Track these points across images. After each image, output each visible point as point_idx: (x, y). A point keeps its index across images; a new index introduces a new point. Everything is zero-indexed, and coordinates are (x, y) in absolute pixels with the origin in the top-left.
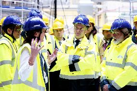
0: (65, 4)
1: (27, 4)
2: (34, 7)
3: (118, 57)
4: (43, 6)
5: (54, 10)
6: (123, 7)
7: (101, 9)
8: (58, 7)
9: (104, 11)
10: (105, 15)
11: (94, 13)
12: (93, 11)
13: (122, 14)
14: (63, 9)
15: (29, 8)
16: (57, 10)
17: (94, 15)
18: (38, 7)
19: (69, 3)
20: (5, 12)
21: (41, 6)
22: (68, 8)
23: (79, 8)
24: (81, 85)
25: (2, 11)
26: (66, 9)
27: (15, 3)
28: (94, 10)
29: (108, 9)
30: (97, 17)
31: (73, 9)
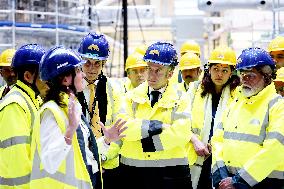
0: (145, 16)
1: (67, 19)
2: (81, 24)
3: (252, 122)
4: (101, 21)
5: (122, 29)
6: (265, 20)
7: (219, 26)
8: (129, 22)
9: (225, 31)
10: (229, 37)
11: (205, 35)
12: (204, 30)
13: (262, 36)
14: (140, 26)
15: (70, 27)
16: (129, 29)
17: (207, 38)
18: (89, 24)
19: (153, 14)
20: (22, 35)
21: (96, 23)
22: (151, 26)
23: (173, 25)
24: (166, 178)
25: (17, 34)
26: (147, 26)
27: (42, 17)
28: (205, 27)
29: (235, 26)
30: (211, 42)
31: (162, 26)
